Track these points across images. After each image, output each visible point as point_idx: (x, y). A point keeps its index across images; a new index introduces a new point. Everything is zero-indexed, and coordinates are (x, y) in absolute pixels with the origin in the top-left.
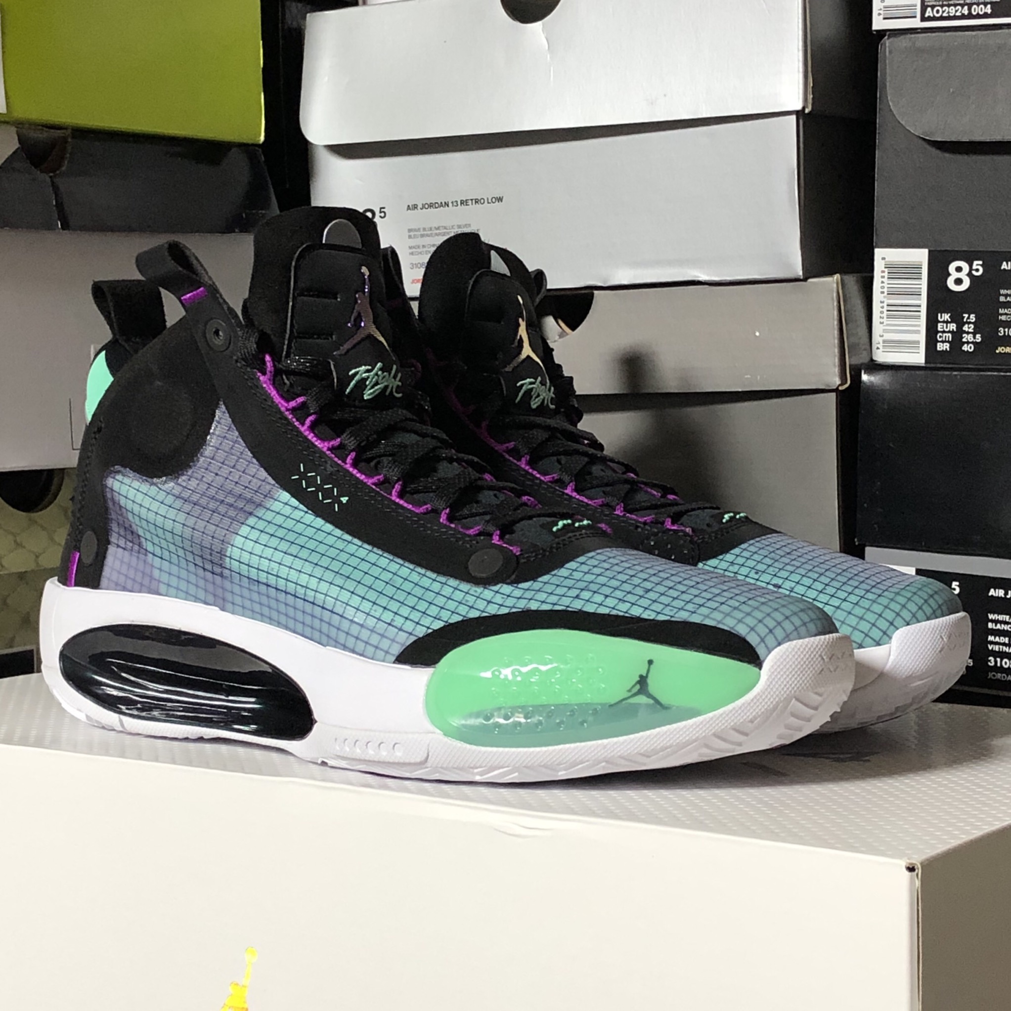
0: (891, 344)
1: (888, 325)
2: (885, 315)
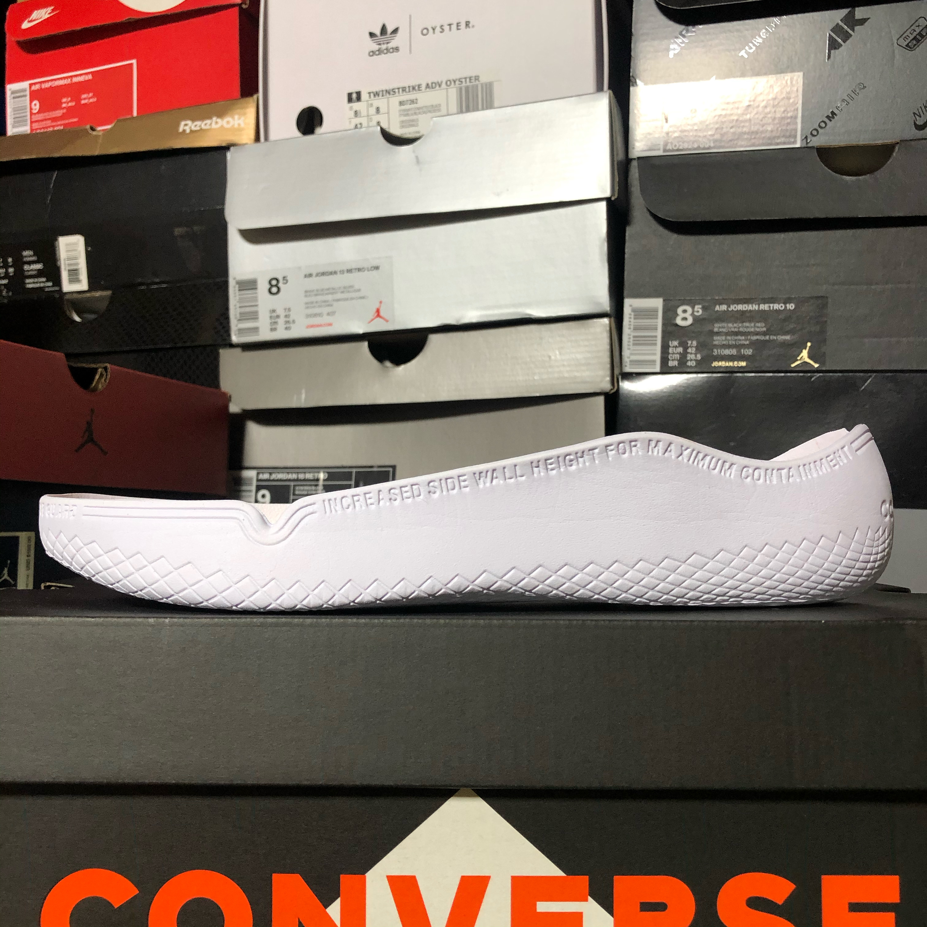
0: (636, 363)
1: (634, 350)
2: (631, 344)
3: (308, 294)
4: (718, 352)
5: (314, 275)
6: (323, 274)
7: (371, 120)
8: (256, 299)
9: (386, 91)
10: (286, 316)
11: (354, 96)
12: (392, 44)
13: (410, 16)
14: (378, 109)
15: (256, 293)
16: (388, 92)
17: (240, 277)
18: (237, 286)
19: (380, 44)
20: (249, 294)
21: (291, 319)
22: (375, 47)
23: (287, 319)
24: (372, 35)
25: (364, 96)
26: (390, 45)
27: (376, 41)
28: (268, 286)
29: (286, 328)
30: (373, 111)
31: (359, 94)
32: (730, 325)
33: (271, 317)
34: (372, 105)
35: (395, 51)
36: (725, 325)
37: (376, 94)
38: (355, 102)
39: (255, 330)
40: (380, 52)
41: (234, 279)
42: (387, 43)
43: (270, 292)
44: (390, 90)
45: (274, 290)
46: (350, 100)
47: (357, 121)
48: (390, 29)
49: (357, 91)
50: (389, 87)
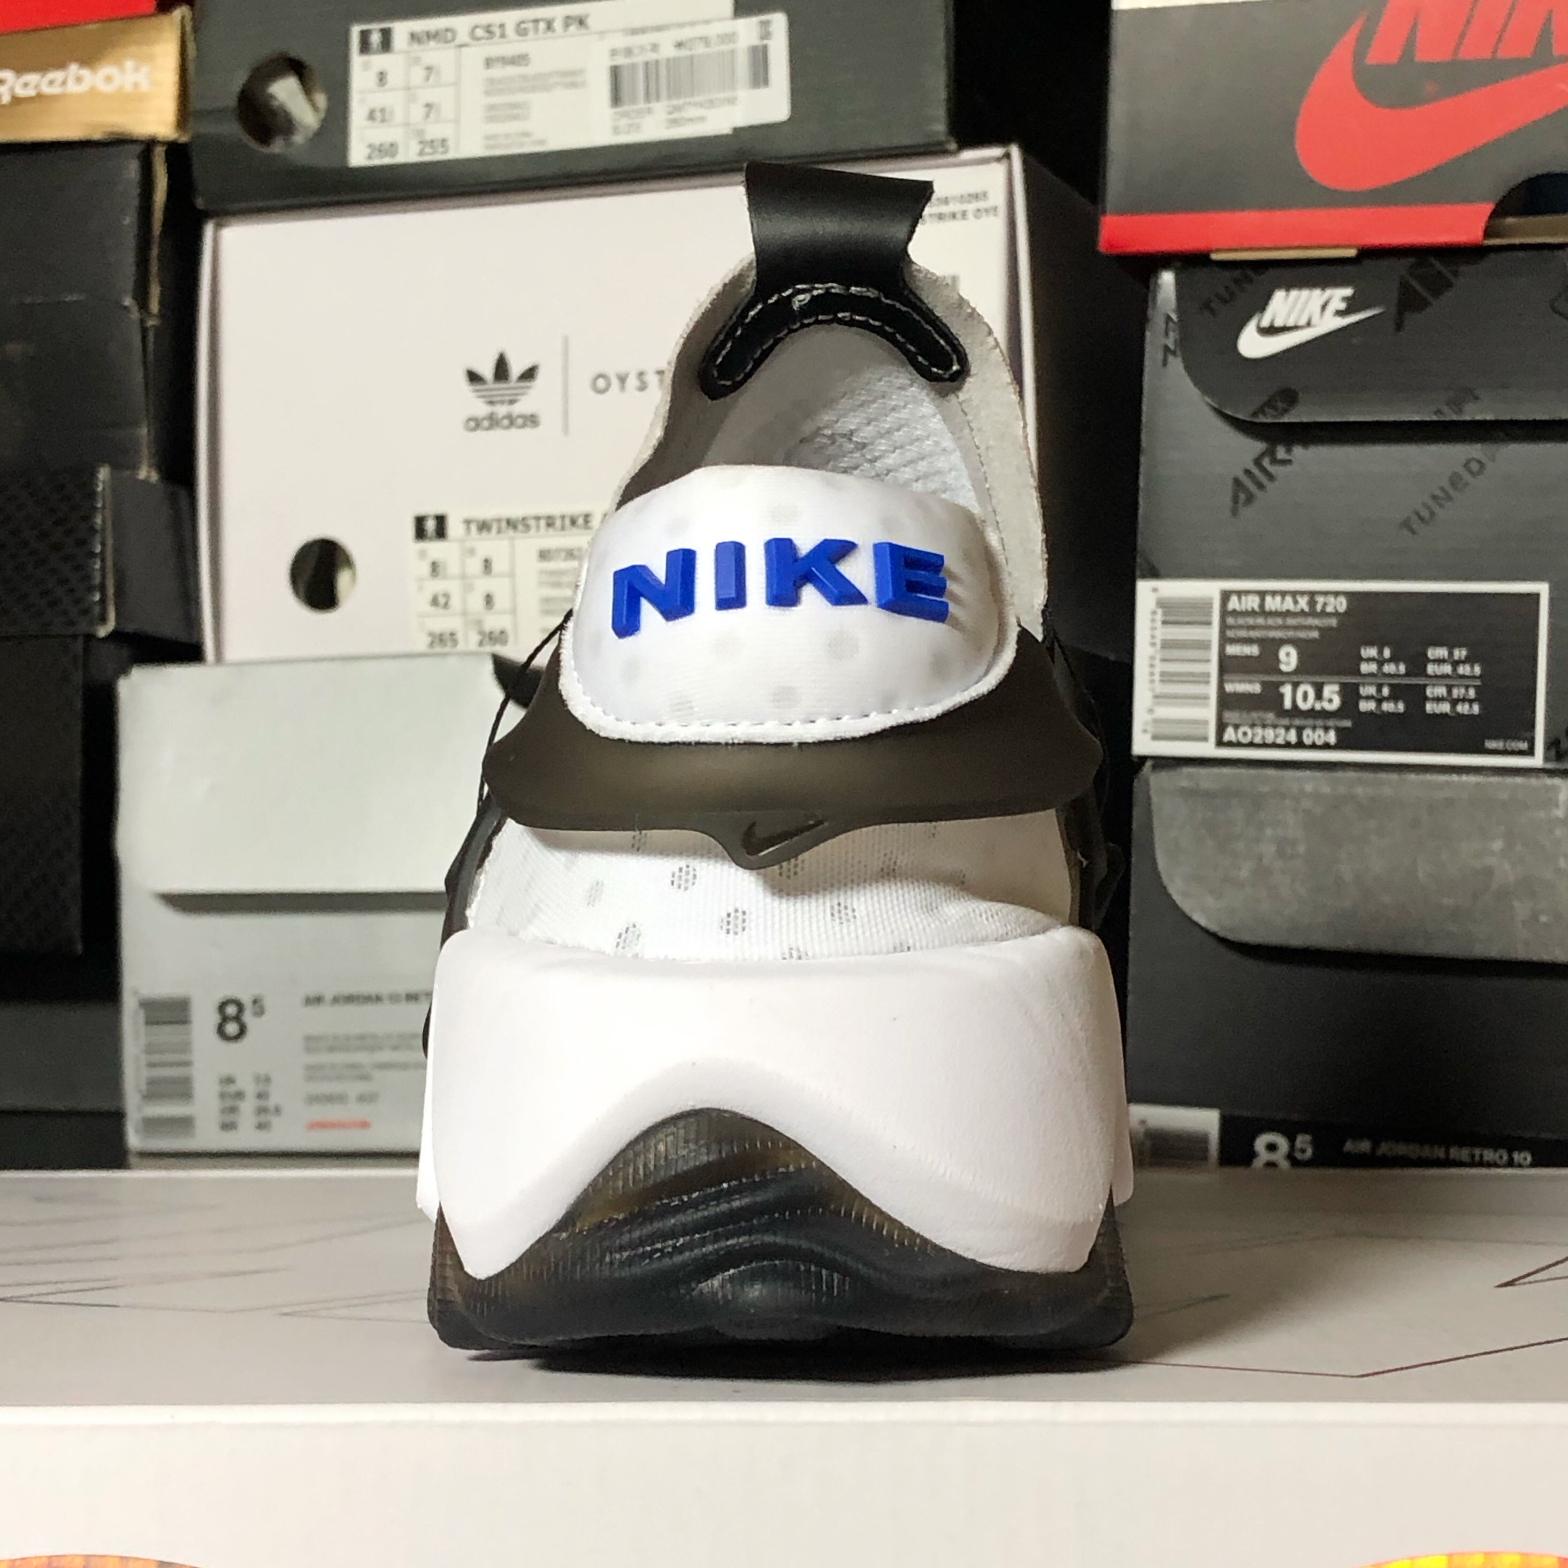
3: (312, 1045)
6: (350, 999)
7: (468, 588)
8: (185, 1047)
9: (509, 522)
10: (260, 1096)
11: (430, 525)
12: (522, 407)
13: (566, 341)
14: (487, 564)
15: (187, 1033)
16: (511, 524)
17: (150, 991)
18: (142, 1012)
19: (491, 403)
20: (166, 1034)
21: (271, 1103)
22: (481, 409)
23: (263, 1103)
24: (474, 377)
25: (454, 527)
26: (517, 409)
27: (483, 393)
28: (215, 1018)
29: (261, 1126)
30: (475, 566)
31: (441, 520)
33: (223, 1096)
34: (472, 552)
35: (529, 423)
37: (484, 526)
38: (431, 539)
39: (185, 1124)
40: (493, 422)
41: (136, 992)
42: (512, 402)
43: (221, 1031)
44: (517, 520)
45: (232, 1028)
46: (420, 533)
47: (437, 586)
48: (516, 368)
49: (439, 511)
50: (515, 512)
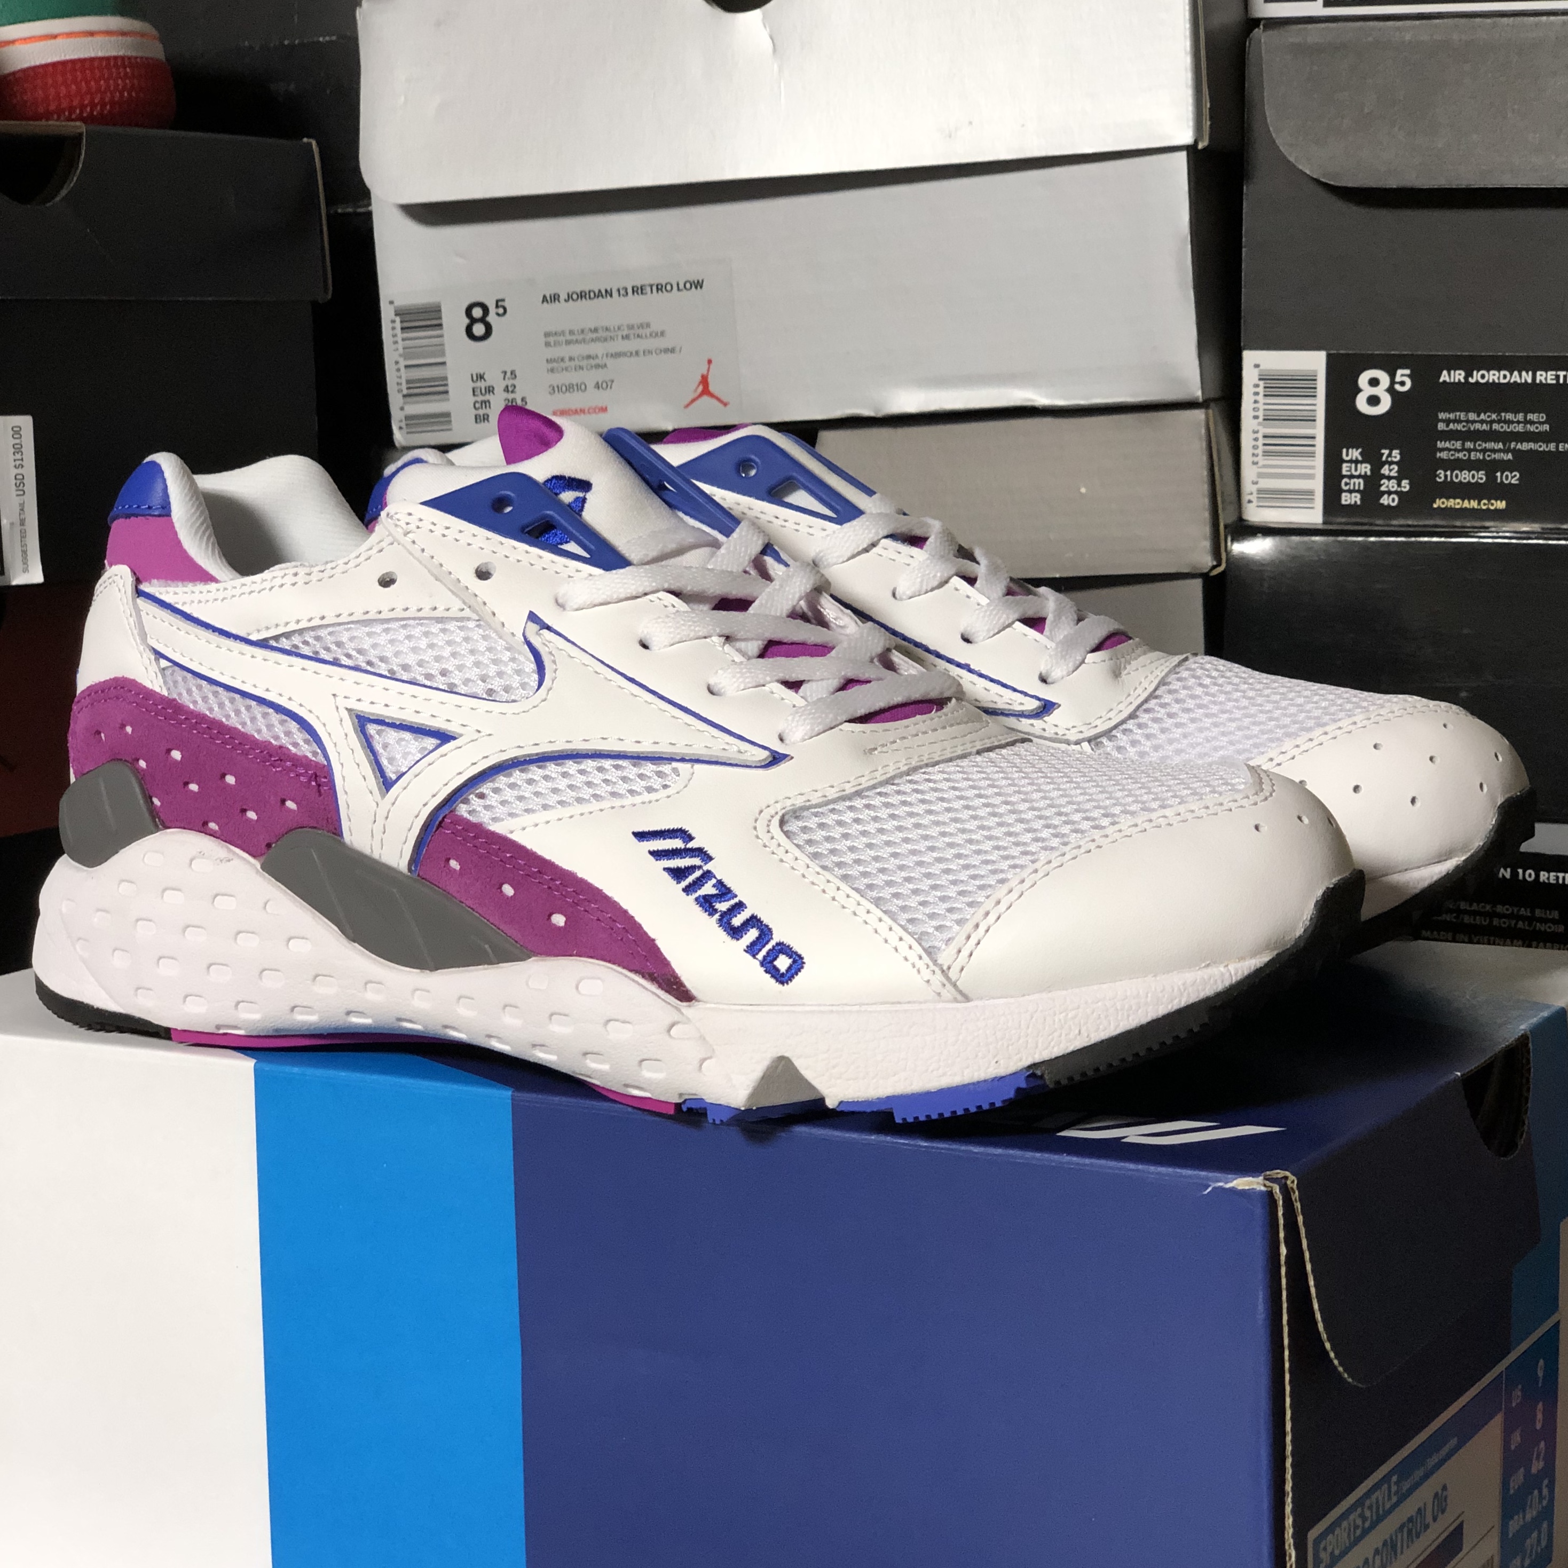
0: (1271, 496)
1: (1265, 466)
2: (1260, 451)
3: (551, 339)
4: (1446, 476)
5: (563, 296)
6: (582, 295)
8: (440, 350)
10: (506, 389)
15: (441, 336)
17: (403, 301)
18: (398, 319)
20: (424, 337)
21: (518, 395)
23: (510, 396)
28: (464, 321)
32: (1472, 416)
33: (475, 391)
36: (1462, 416)
39: (444, 418)
41: (391, 303)
43: (470, 333)
45: (479, 329)
